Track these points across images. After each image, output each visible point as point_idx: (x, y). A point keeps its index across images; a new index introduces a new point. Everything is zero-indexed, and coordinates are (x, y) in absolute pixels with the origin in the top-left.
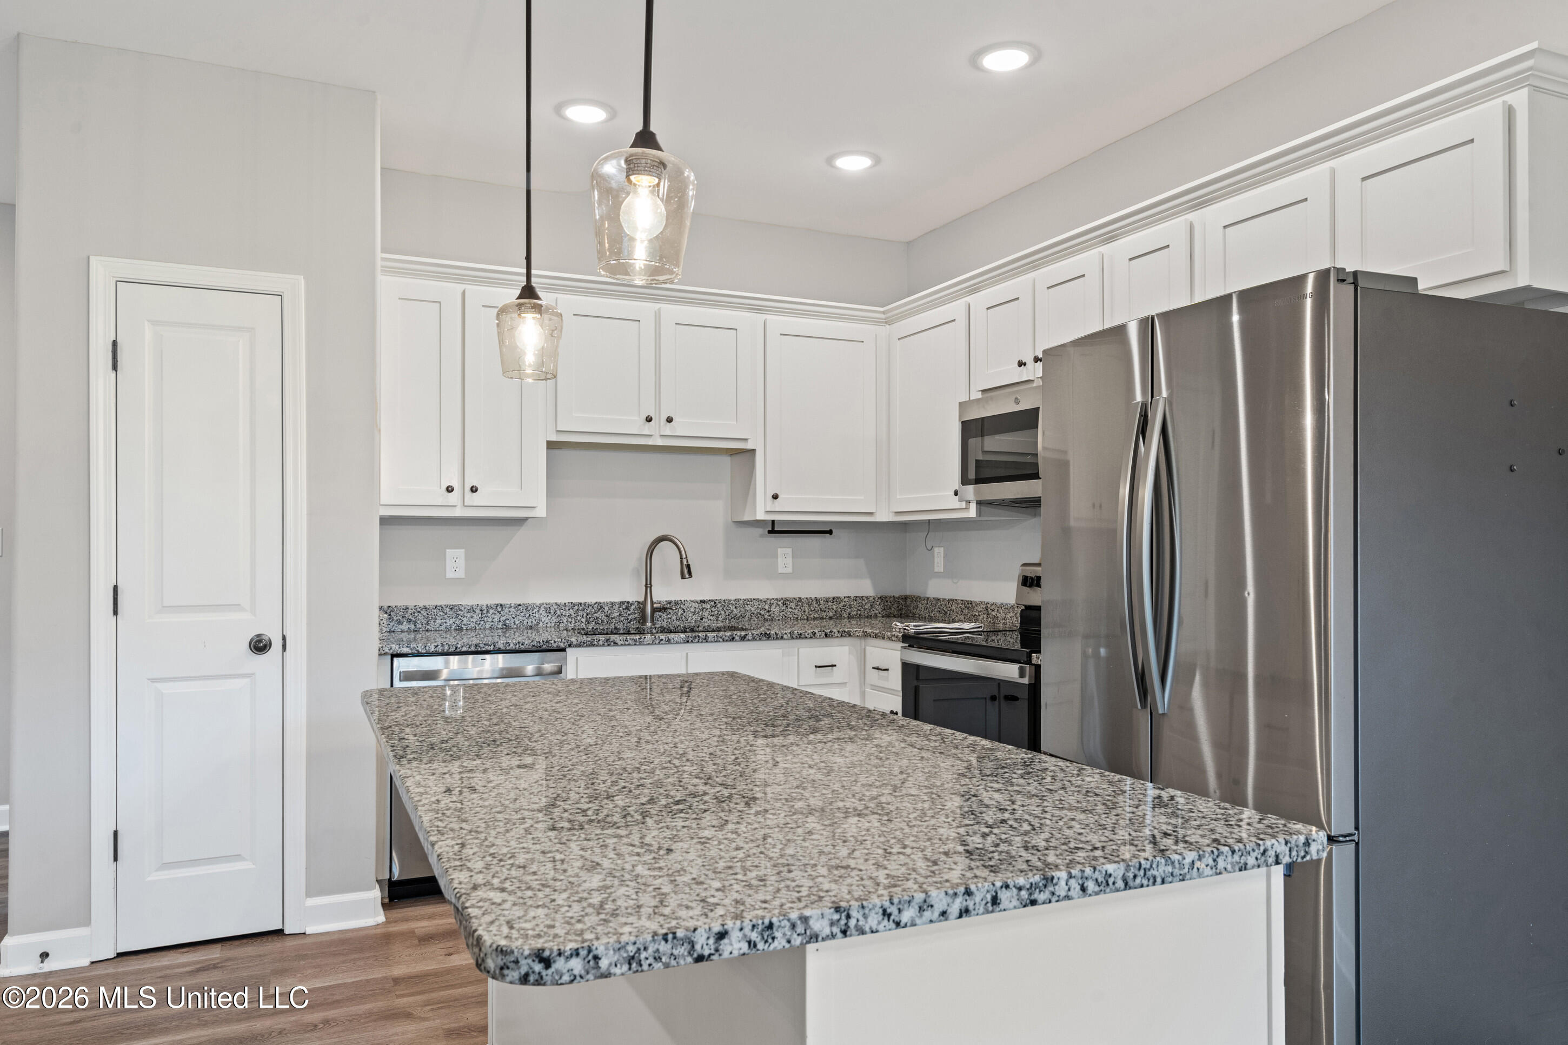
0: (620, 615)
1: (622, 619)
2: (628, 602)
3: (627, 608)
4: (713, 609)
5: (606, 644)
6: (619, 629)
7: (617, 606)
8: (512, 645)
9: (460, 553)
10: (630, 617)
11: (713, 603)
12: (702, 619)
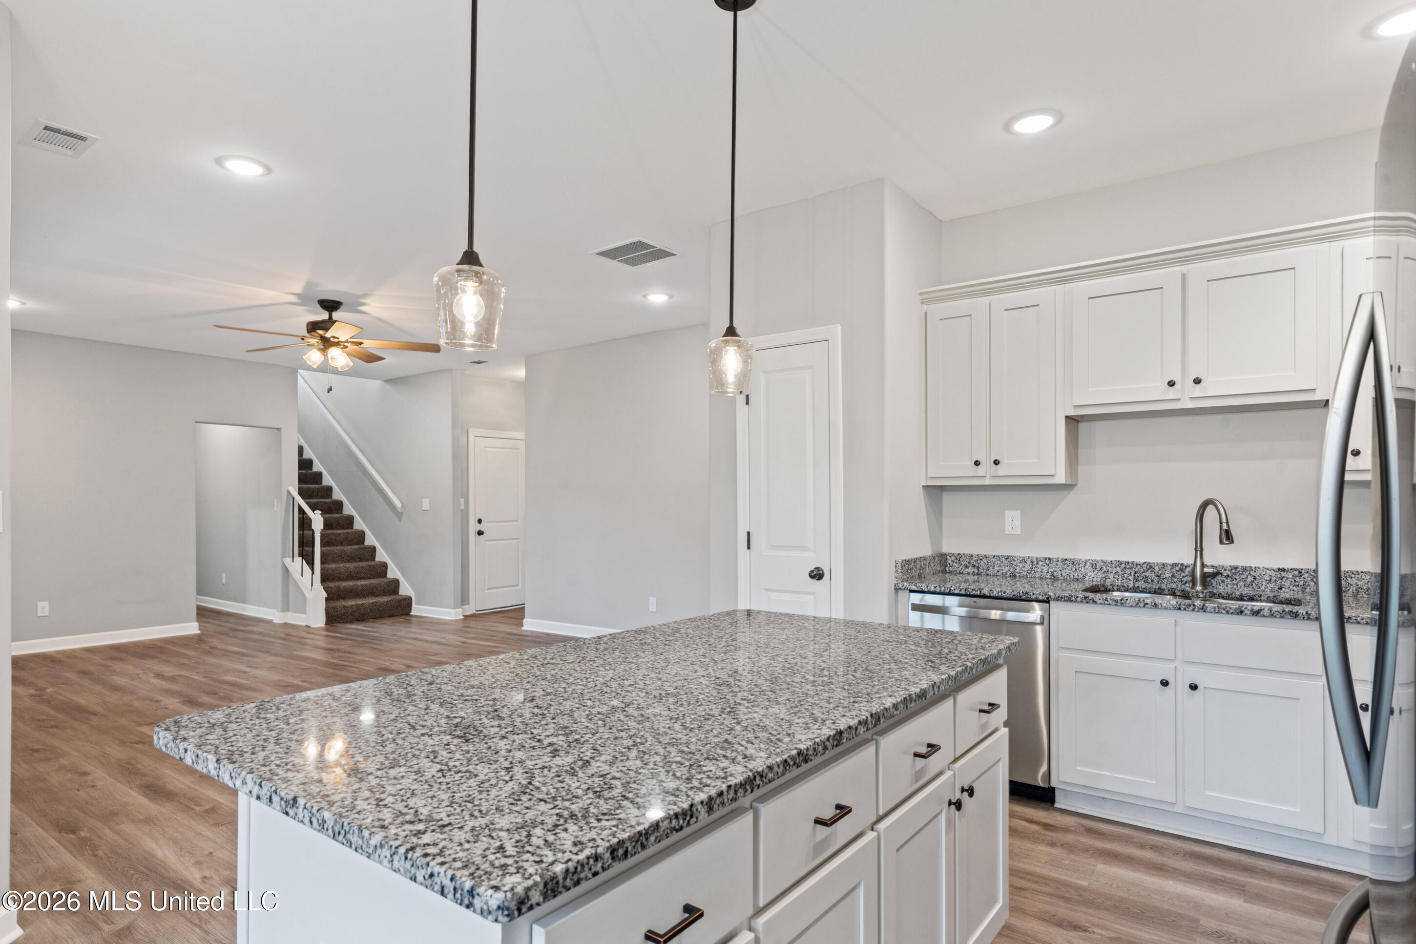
0: (1173, 576)
1: (1176, 580)
2: (1182, 565)
3: (1181, 570)
4: (1297, 579)
5: (1084, 601)
6: (1164, 590)
7: (1169, 567)
8: (995, 593)
9: (1018, 513)
10: (1185, 579)
11: (1296, 573)
12: (1281, 588)
